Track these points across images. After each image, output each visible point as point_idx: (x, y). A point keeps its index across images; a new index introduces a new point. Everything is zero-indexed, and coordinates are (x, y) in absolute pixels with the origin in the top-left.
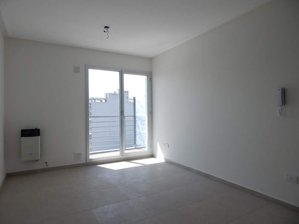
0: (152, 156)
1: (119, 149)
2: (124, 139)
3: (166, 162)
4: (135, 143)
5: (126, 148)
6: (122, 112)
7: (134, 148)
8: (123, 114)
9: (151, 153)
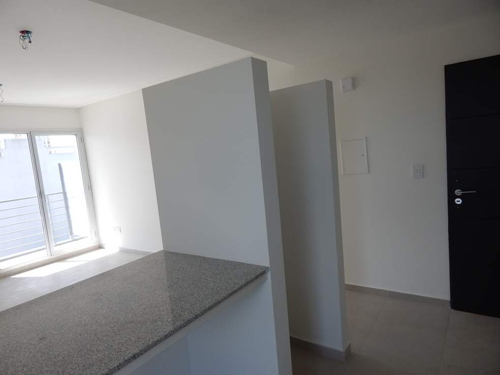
0: (100, 247)
1: (45, 247)
2: (51, 230)
3: (120, 251)
4: (71, 233)
5: (58, 243)
6: (41, 194)
7: (71, 239)
8: (43, 195)
9: (98, 244)
